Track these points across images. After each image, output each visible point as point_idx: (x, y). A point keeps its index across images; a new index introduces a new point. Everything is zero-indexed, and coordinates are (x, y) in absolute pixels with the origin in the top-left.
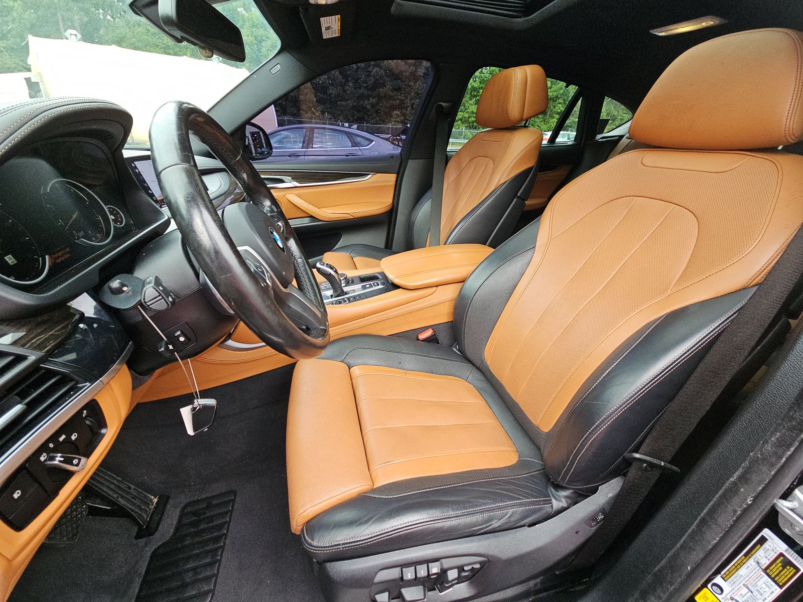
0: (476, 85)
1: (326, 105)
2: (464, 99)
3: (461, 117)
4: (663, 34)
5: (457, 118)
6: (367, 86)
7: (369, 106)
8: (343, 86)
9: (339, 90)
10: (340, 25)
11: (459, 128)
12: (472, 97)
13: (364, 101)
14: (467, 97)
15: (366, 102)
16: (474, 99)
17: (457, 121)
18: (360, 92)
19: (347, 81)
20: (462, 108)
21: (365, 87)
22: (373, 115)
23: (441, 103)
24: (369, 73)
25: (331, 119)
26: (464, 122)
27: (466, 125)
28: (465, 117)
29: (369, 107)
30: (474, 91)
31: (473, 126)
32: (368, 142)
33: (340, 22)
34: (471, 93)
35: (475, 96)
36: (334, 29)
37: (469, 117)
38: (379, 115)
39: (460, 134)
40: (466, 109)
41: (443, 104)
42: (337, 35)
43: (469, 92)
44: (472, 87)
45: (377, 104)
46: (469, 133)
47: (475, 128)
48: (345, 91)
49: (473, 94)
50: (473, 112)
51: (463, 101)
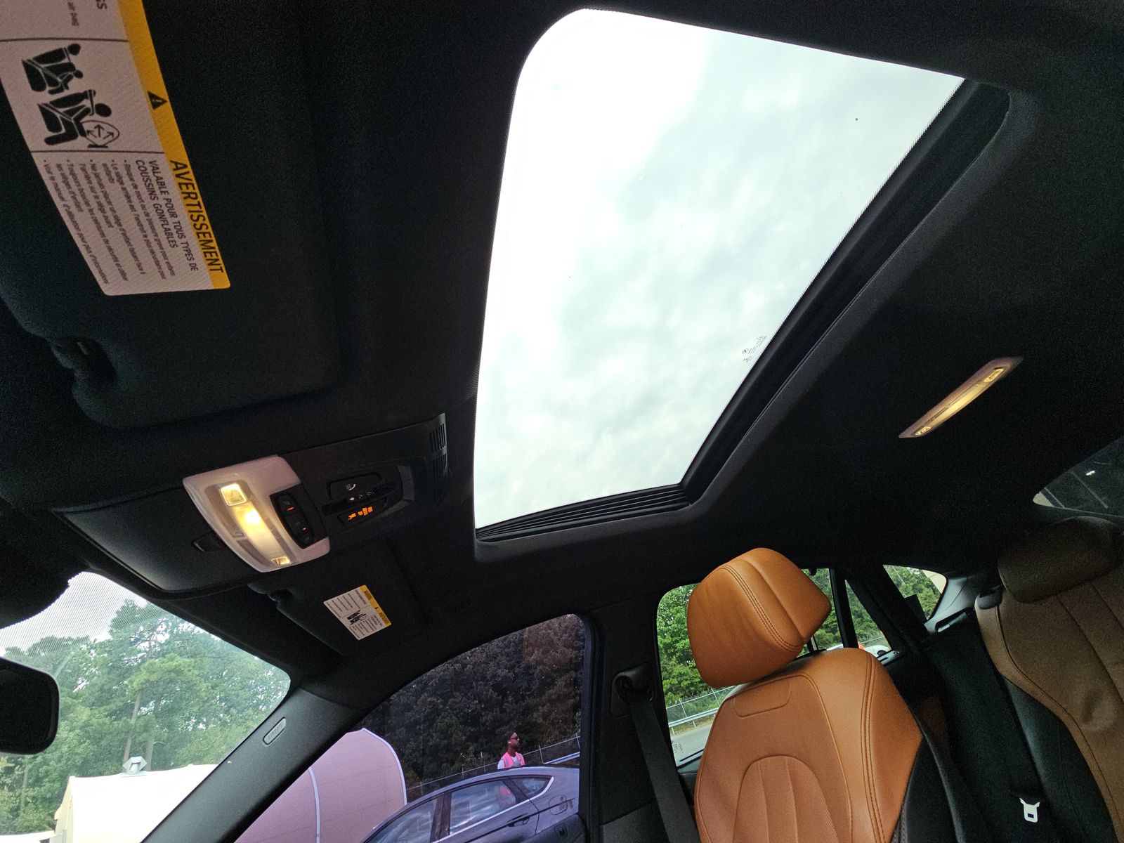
0: (668, 640)
1: (481, 740)
2: (662, 663)
3: (668, 687)
4: (925, 430)
5: (664, 690)
6: (532, 694)
7: (541, 719)
8: (500, 704)
9: (496, 712)
10: (377, 605)
11: (673, 703)
12: (670, 656)
13: (533, 715)
14: (664, 659)
15: (535, 715)
16: (674, 657)
17: (667, 694)
18: (524, 704)
19: (505, 696)
20: (664, 674)
21: (529, 696)
22: (549, 730)
23: (622, 674)
24: (530, 677)
25: (489, 759)
26: (676, 691)
27: (681, 694)
28: (674, 685)
29: (540, 721)
30: (670, 648)
31: (690, 692)
32: (542, 782)
33: (373, 599)
34: (666, 652)
35: (674, 654)
36: (369, 615)
37: (680, 683)
38: (557, 726)
39: (679, 709)
40: (670, 673)
41: (629, 674)
42: (385, 626)
43: (663, 651)
44: (665, 644)
45: (550, 712)
46: (691, 705)
47: (695, 694)
48: (503, 711)
49: (669, 652)
50: (680, 674)
51: (662, 665)
